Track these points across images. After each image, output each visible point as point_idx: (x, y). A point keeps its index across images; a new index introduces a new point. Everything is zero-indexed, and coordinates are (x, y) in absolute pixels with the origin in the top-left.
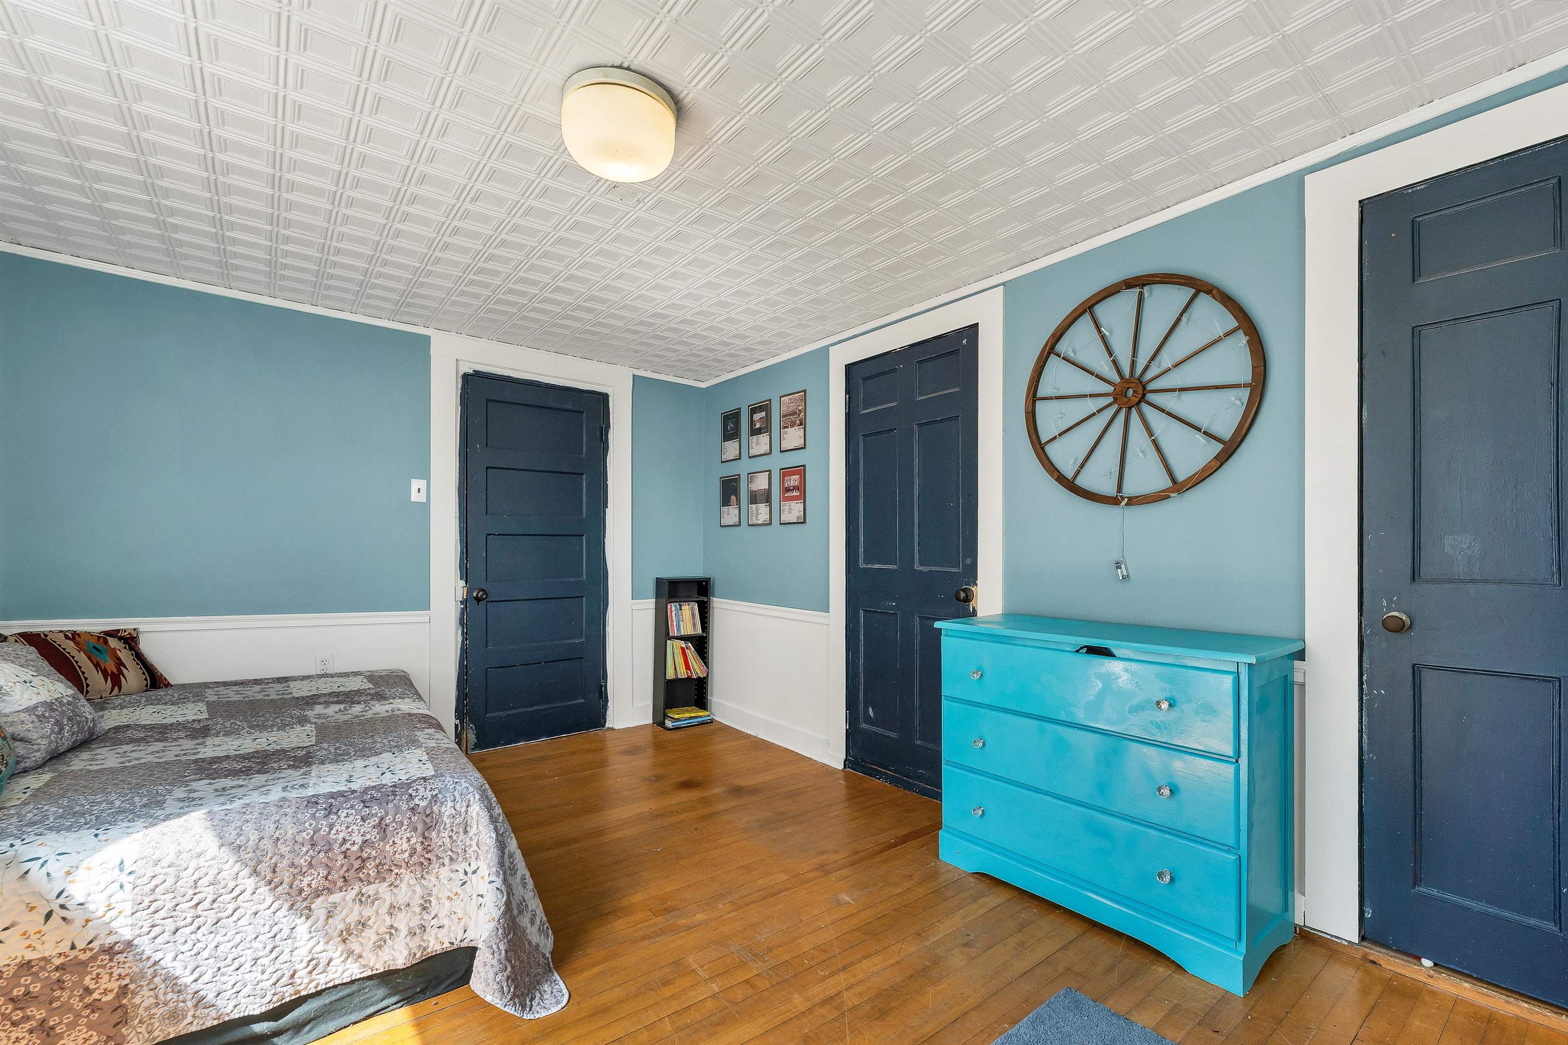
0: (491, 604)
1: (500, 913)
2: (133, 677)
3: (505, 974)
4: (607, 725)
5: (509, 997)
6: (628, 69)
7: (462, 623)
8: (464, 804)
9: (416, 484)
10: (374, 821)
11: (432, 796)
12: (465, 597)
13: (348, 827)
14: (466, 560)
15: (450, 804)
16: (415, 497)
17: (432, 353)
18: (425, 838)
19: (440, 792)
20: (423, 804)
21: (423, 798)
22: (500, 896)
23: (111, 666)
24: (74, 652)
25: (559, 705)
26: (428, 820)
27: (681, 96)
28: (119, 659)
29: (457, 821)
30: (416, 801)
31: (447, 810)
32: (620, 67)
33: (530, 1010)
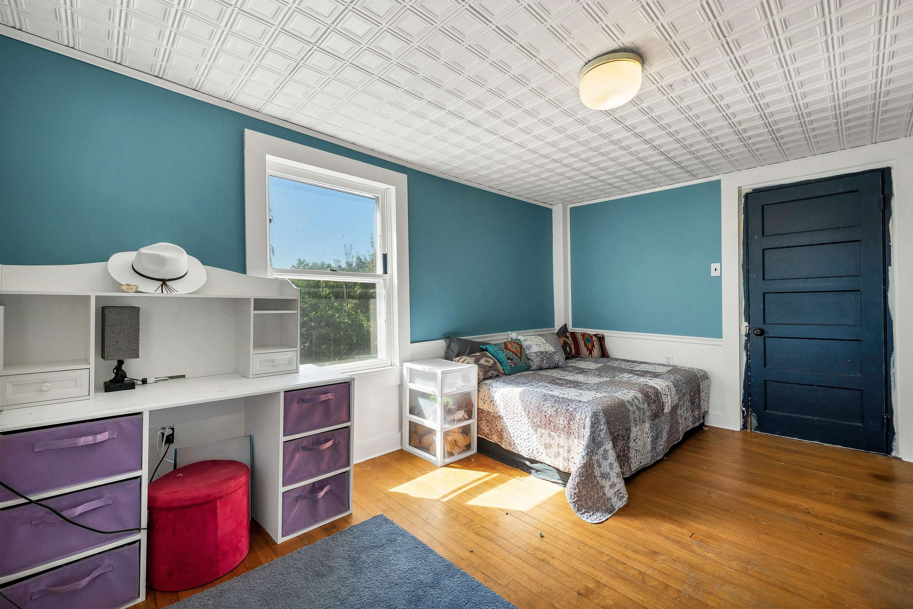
0: (769, 338)
1: (580, 466)
2: (596, 351)
3: (574, 491)
4: (894, 454)
5: (573, 501)
6: (589, 61)
7: (746, 348)
8: (585, 416)
9: (714, 266)
10: (555, 409)
11: (575, 408)
12: (747, 333)
13: (548, 407)
14: (749, 309)
15: (580, 414)
16: (713, 274)
17: (722, 188)
18: (569, 423)
19: (578, 408)
20: (571, 409)
21: (572, 407)
22: (582, 459)
23: (590, 347)
24: (580, 340)
25: (833, 421)
26: (571, 416)
27: (622, 46)
28: (594, 344)
29: (581, 422)
30: (569, 407)
31: (578, 417)
32: (586, 64)
33: (582, 514)
